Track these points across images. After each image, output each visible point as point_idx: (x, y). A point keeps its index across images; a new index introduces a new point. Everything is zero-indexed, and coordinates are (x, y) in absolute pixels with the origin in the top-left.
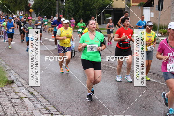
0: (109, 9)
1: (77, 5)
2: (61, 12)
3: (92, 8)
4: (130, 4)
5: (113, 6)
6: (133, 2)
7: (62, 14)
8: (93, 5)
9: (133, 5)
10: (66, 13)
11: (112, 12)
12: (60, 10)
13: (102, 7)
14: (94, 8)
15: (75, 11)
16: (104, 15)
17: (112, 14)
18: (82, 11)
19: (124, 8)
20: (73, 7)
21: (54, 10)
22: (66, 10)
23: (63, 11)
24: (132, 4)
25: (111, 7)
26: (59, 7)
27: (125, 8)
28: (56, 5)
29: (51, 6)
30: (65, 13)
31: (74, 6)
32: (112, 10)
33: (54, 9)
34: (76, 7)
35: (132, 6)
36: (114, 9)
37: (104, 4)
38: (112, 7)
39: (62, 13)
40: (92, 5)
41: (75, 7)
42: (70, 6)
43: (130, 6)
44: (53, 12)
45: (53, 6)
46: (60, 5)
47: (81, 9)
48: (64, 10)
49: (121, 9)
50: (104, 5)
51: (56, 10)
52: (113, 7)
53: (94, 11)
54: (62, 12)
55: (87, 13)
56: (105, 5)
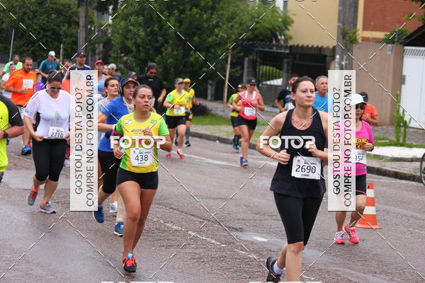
0: (275, 49)
1: (156, 28)
2: (94, 50)
3: (210, 39)
4: (355, 33)
5: (291, 38)
6: (365, 29)
7: (97, 57)
8: (216, 31)
9: (365, 39)
10: (113, 55)
11: (285, 60)
12: (94, 44)
13: (249, 39)
14: (220, 43)
15: (148, 47)
16: (254, 69)
17: (285, 67)
18: (173, 50)
19: (331, 47)
20: (143, 34)
21: (69, 40)
22: (113, 42)
23: (104, 47)
24: (361, 33)
25: (282, 42)
26: (89, 32)
27: (334, 47)
28: (78, 24)
29: (59, 26)
30: (110, 56)
31: (145, 30)
32: (287, 51)
33: (71, 36)
34: (153, 34)
35: (360, 41)
36: (291, 47)
37: (256, 29)
38: (286, 41)
39: (98, 54)
40: (212, 32)
41: (147, 35)
42: (132, 28)
43: (353, 41)
44: (65, 49)
45: (66, 25)
46: (92, 23)
47: (171, 42)
48: (107, 43)
49: (320, 49)
50: (256, 32)
51: (75, 43)
52: (291, 43)
53: (219, 52)
54: (97, 51)
55: (191, 59)
56: (261, 33)
